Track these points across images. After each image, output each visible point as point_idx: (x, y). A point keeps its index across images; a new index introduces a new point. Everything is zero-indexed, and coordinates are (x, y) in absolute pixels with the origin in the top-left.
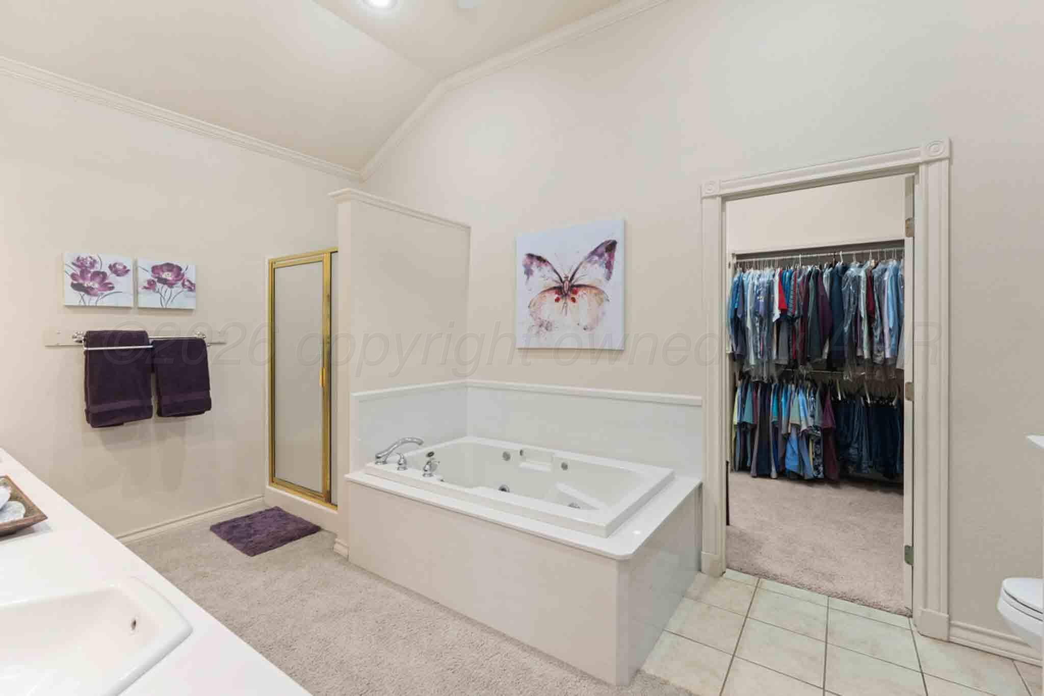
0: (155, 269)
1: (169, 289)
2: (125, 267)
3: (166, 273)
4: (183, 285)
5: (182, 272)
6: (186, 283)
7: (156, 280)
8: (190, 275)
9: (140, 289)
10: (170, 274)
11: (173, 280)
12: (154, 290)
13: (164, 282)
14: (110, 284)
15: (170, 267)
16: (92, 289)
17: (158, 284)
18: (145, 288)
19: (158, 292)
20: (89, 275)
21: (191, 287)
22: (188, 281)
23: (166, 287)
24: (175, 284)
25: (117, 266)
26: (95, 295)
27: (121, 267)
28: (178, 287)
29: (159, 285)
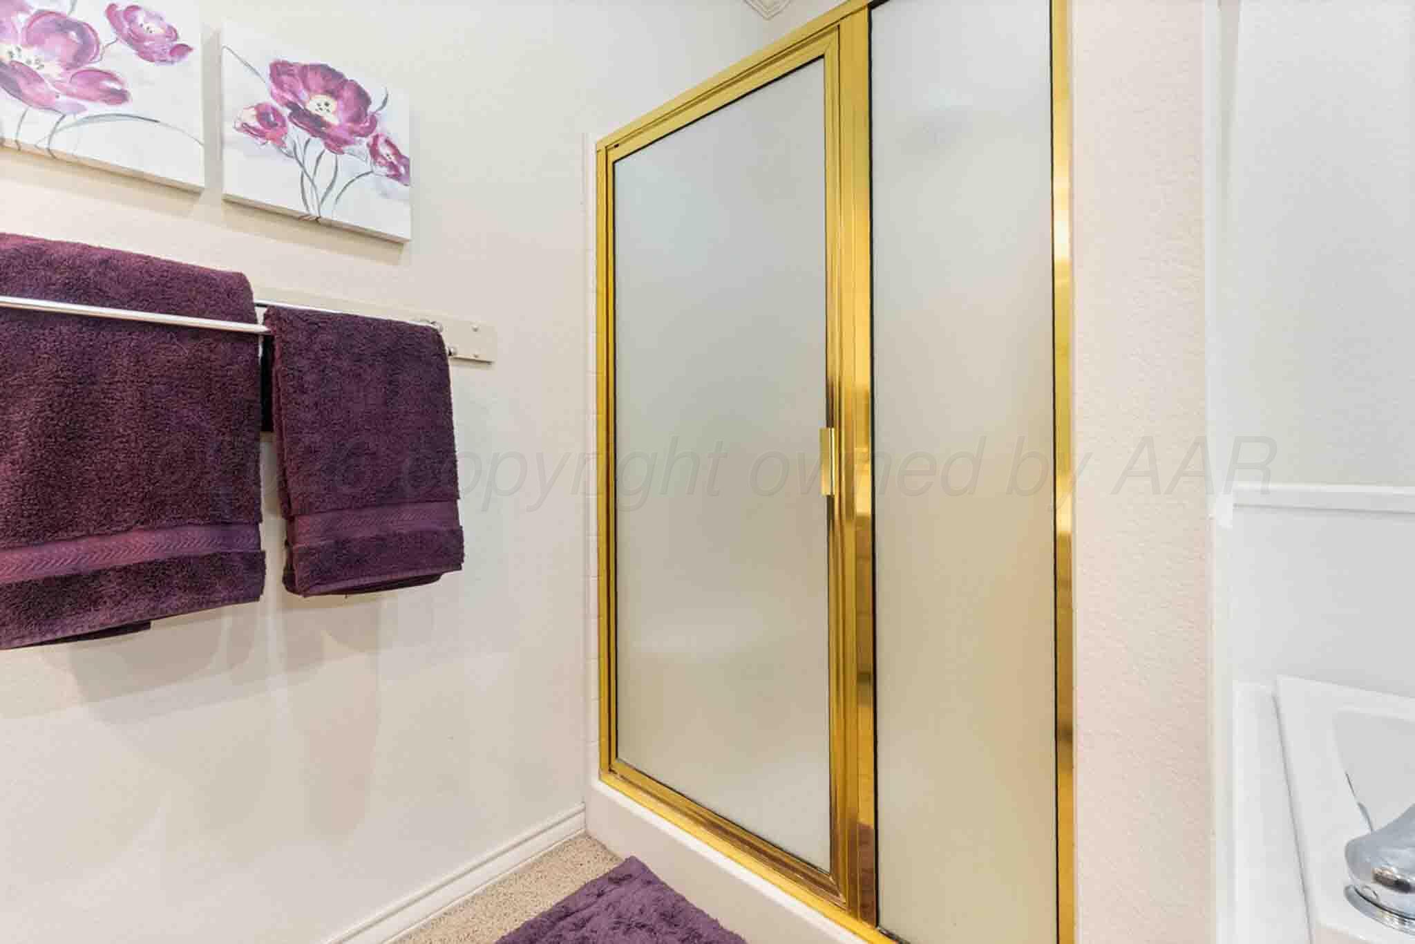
0: (279, 71)
1: (329, 157)
2: (172, 33)
3: (323, 99)
4: (374, 152)
5: (372, 109)
6: (384, 150)
7: (286, 112)
8: (393, 124)
9: (230, 131)
10: (333, 104)
11: (340, 126)
12: (280, 144)
13: (315, 125)
14: (111, 76)
15: (333, 82)
16: (34, 78)
17: (290, 125)
18: (246, 128)
19: (293, 155)
20: (22, 19)
21: (398, 168)
22: (388, 143)
23: (317, 145)
24: (346, 143)
25: (141, 18)
26: (46, 105)
27: (156, 29)
28: (356, 157)
29: (296, 134)
